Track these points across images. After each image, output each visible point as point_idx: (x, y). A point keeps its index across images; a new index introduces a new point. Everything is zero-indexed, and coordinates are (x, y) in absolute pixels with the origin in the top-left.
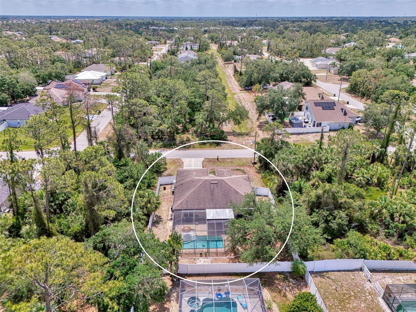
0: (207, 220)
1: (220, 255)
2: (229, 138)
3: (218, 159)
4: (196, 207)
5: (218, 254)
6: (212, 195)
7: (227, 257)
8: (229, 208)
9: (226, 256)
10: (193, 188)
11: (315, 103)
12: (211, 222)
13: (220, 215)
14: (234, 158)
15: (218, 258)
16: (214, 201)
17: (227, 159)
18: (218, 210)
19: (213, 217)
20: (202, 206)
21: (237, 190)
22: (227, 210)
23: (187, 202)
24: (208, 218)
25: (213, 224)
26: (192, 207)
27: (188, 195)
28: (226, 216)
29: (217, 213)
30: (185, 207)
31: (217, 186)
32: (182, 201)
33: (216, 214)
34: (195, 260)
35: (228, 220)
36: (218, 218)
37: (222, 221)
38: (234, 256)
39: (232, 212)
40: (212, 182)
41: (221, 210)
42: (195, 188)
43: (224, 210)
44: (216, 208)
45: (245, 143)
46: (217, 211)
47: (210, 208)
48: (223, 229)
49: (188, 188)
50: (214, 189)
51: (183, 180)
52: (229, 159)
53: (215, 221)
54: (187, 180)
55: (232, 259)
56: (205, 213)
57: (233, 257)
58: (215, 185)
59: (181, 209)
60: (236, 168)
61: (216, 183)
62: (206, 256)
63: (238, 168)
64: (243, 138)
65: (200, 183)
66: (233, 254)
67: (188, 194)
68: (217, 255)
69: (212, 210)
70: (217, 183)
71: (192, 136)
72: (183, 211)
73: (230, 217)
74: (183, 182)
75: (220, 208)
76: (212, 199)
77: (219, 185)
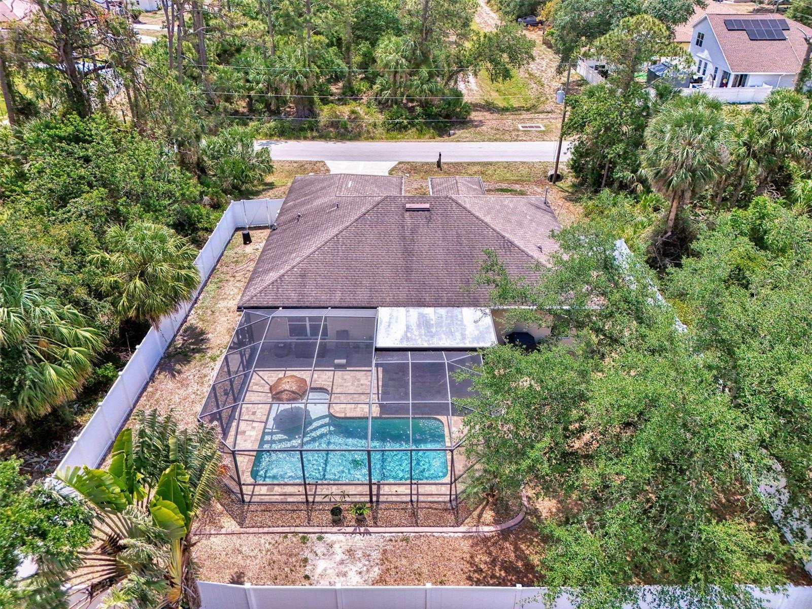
0: (377, 349)
1: (427, 518)
2: (475, 116)
3: (439, 164)
4: (337, 298)
5: (421, 514)
6: (408, 252)
7: (462, 528)
8: (474, 303)
9: (458, 524)
10: (334, 226)
11: (726, 23)
12: (394, 360)
13: (434, 330)
14: (490, 164)
15: (419, 536)
16: (414, 276)
17: (469, 164)
18: (429, 311)
19: (405, 337)
20: (362, 296)
21: (507, 235)
22: (468, 314)
23: (303, 276)
24: (382, 341)
25: (403, 368)
26: (323, 298)
27: (308, 252)
28: (463, 337)
29: (424, 323)
30: (294, 298)
31: (429, 220)
32: (282, 272)
33: (419, 326)
34: (304, 540)
35: (470, 354)
36: (426, 345)
37: (445, 359)
38: (496, 522)
39: (488, 320)
40: (408, 206)
41: (442, 311)
42: (341, 227)
43: (456, 311)
44: (421, 304)
45: (523, 127)
46: (421, 315)
47: (396, 304)
48: (445, 396)
49: (315, 229)
50: (414, 231)
51: (303, 204)
52: (474, 164)
53: (410, 358)
54: (318, 202)
55: (486, 540)
56: (371, 325)
57: (488, 530)
58: (421, 218)
59: (277, 304)
60: (497, 186)
61: (423, 210)
62: (360, 521)
63: (504, 186)
64: (517, 117)
65: (363, 210)
66: (489, 515)
67: (310, 246)
68: (414, 514)
69: (402, 310)
70: (428, 210)
71: (367, 110)
72: (281, 313)
73: (478, 339)
74: (302, 210)
75: (436, 304)
76: (408, 270)
77: (438, 218)
